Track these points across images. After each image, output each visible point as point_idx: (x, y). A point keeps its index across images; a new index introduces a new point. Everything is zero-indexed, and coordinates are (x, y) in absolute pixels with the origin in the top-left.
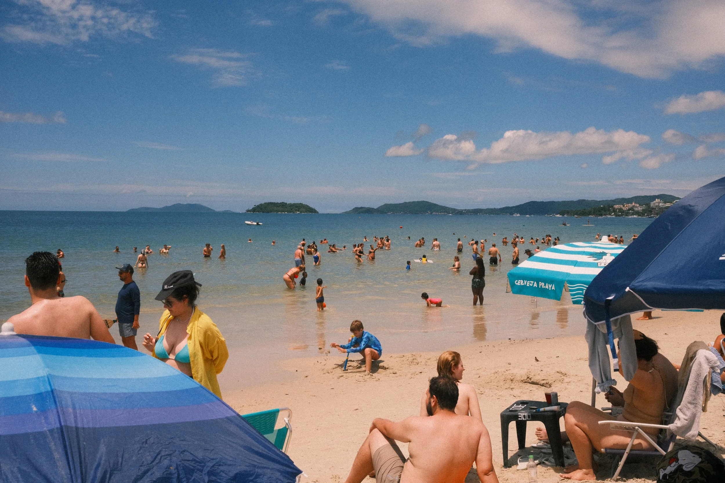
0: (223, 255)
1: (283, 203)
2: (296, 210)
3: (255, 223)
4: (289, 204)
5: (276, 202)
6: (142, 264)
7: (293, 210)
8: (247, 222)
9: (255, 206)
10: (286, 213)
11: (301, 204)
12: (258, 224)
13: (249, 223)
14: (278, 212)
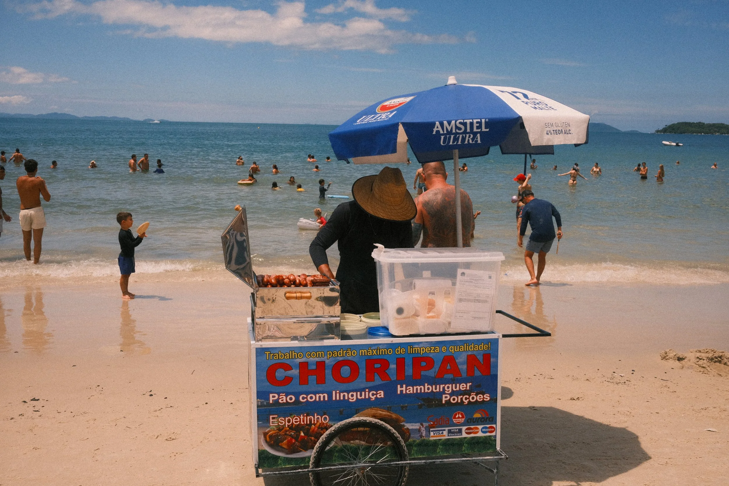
0: (661, 177)
1: (700, 123)
2: (715, 132)
3: (675, 144)
4: (707, 124)
5: (691, 122)
6: (574, 181)
7: (711, 131)
8: (664, 142)
9: (666, 126)
10: (703, 134)
11: (722, 124)
12: (677, 145)
13: (667, 143)
14: (693, 133)
